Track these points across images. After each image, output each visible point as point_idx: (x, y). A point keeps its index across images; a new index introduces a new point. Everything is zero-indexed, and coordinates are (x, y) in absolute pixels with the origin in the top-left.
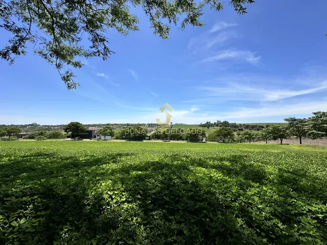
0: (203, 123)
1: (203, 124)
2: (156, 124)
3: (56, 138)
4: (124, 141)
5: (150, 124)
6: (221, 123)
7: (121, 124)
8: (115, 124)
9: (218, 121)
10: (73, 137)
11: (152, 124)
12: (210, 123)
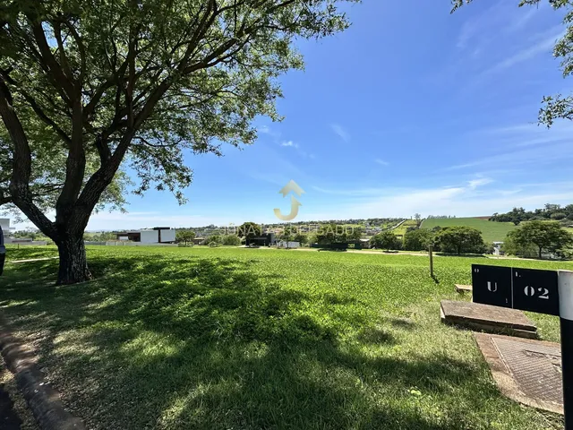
0: (500, 213)
1: (502, 216)
2: (385, 220)
3: (232, 244)
4: (315, 250)
5: (372, 220)
6: (560, 211)
7: (321, 222)
8: (312, 222)
9: (548, 206)
10: (247, 242)
11: (376, 220)
12: (522, 210)
